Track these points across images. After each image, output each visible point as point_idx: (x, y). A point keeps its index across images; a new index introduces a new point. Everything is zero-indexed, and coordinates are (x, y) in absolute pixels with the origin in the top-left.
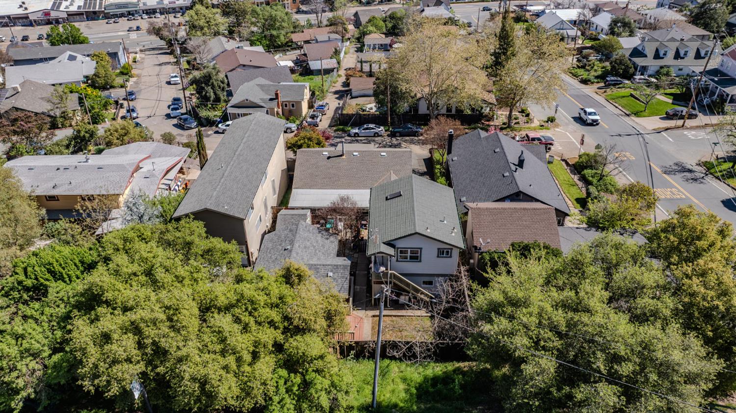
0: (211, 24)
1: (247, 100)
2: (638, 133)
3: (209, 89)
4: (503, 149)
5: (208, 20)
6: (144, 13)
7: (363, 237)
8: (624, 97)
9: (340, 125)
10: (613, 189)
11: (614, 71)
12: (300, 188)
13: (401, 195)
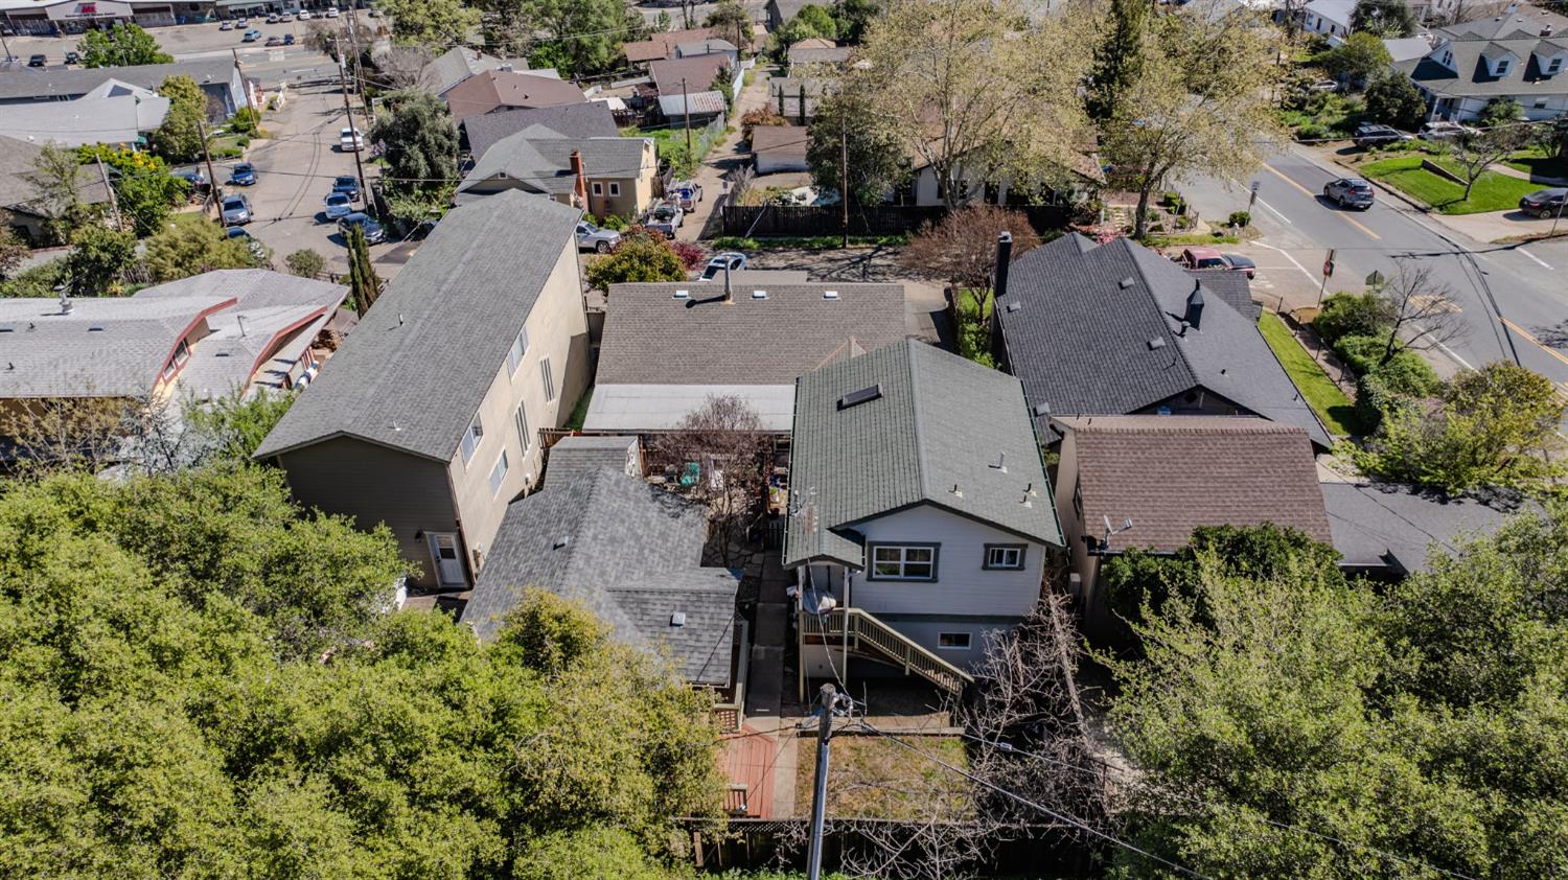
0: (441, 20)
1: (503, 175)
2: (1457, 250)
3: (415, 151)
4: (1142, 277)
5: (433, 10)
6: (303, 7)
7: (777, 510)
8: (1407, 169)
9: (726, 233)
10: (1421, 384)
11: (1376, 112)
12: (616, 382)
13: (879, 396)
